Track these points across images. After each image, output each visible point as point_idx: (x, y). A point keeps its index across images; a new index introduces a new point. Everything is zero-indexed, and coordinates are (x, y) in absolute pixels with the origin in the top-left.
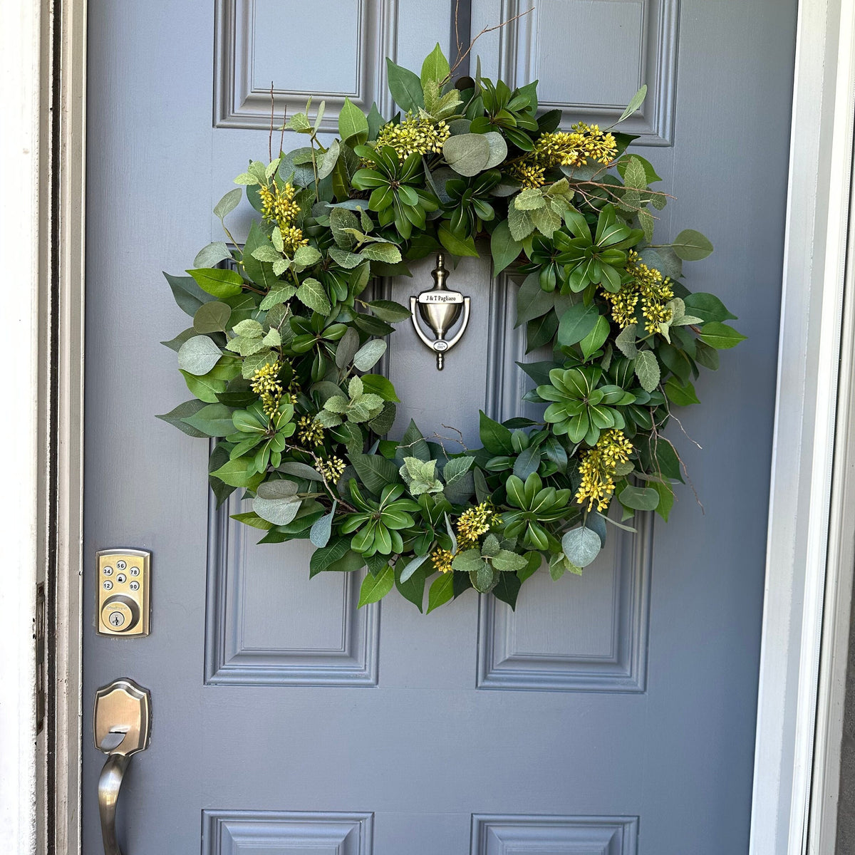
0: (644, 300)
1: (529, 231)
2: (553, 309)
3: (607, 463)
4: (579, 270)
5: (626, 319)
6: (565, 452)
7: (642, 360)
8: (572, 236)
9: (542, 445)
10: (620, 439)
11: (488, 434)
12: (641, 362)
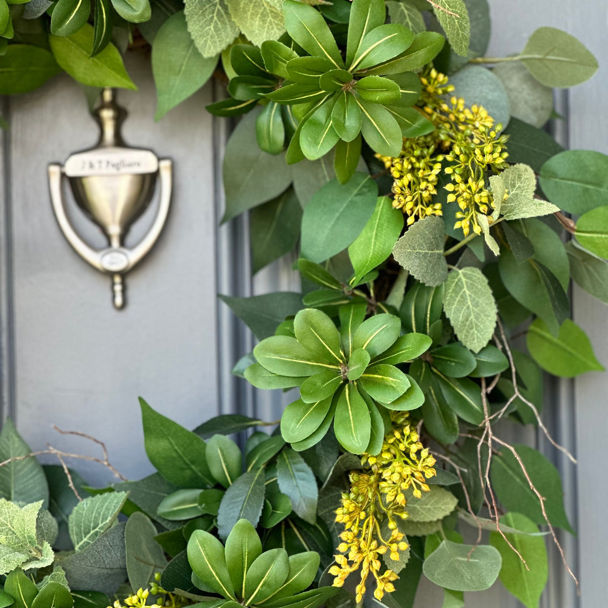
0: (448, 170)
1: (229, 38)
2: (291, 188)
3: (389, 498)
4: (320, 114)
5: (420, 206)
6: (312, 478)
7: (459, 287)
8: (302, 52)
9: (271, 465)
10: (414, 448)
11: (162, 445)
12: (456, 292)
